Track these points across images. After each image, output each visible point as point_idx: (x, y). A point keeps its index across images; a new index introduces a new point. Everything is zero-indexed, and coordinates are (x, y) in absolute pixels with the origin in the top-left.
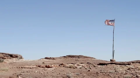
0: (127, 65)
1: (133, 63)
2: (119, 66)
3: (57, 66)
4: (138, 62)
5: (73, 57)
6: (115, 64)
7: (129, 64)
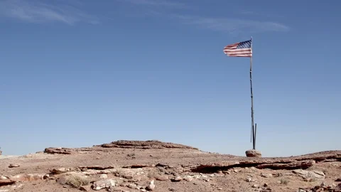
0: (298, 167)
1: (318, 160)
2: (268, 173)
3: (36, 178)
4: (334, 157)
5: (126, 145)
6: (255, 165)
7: (305, 167)
